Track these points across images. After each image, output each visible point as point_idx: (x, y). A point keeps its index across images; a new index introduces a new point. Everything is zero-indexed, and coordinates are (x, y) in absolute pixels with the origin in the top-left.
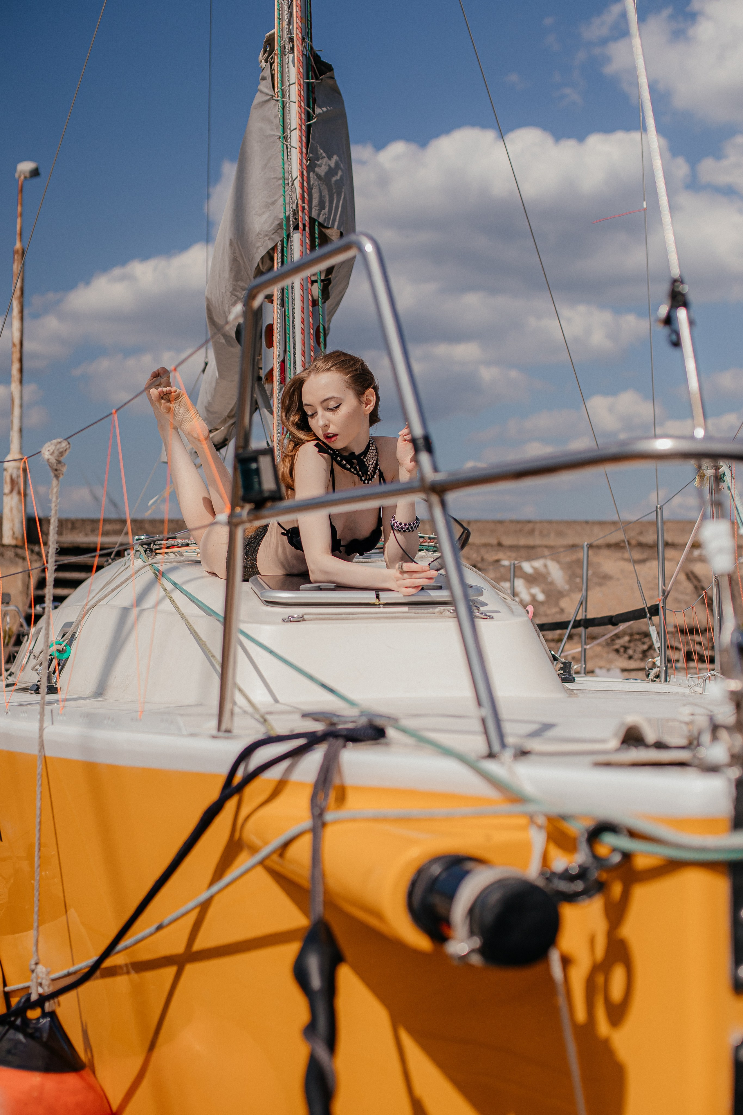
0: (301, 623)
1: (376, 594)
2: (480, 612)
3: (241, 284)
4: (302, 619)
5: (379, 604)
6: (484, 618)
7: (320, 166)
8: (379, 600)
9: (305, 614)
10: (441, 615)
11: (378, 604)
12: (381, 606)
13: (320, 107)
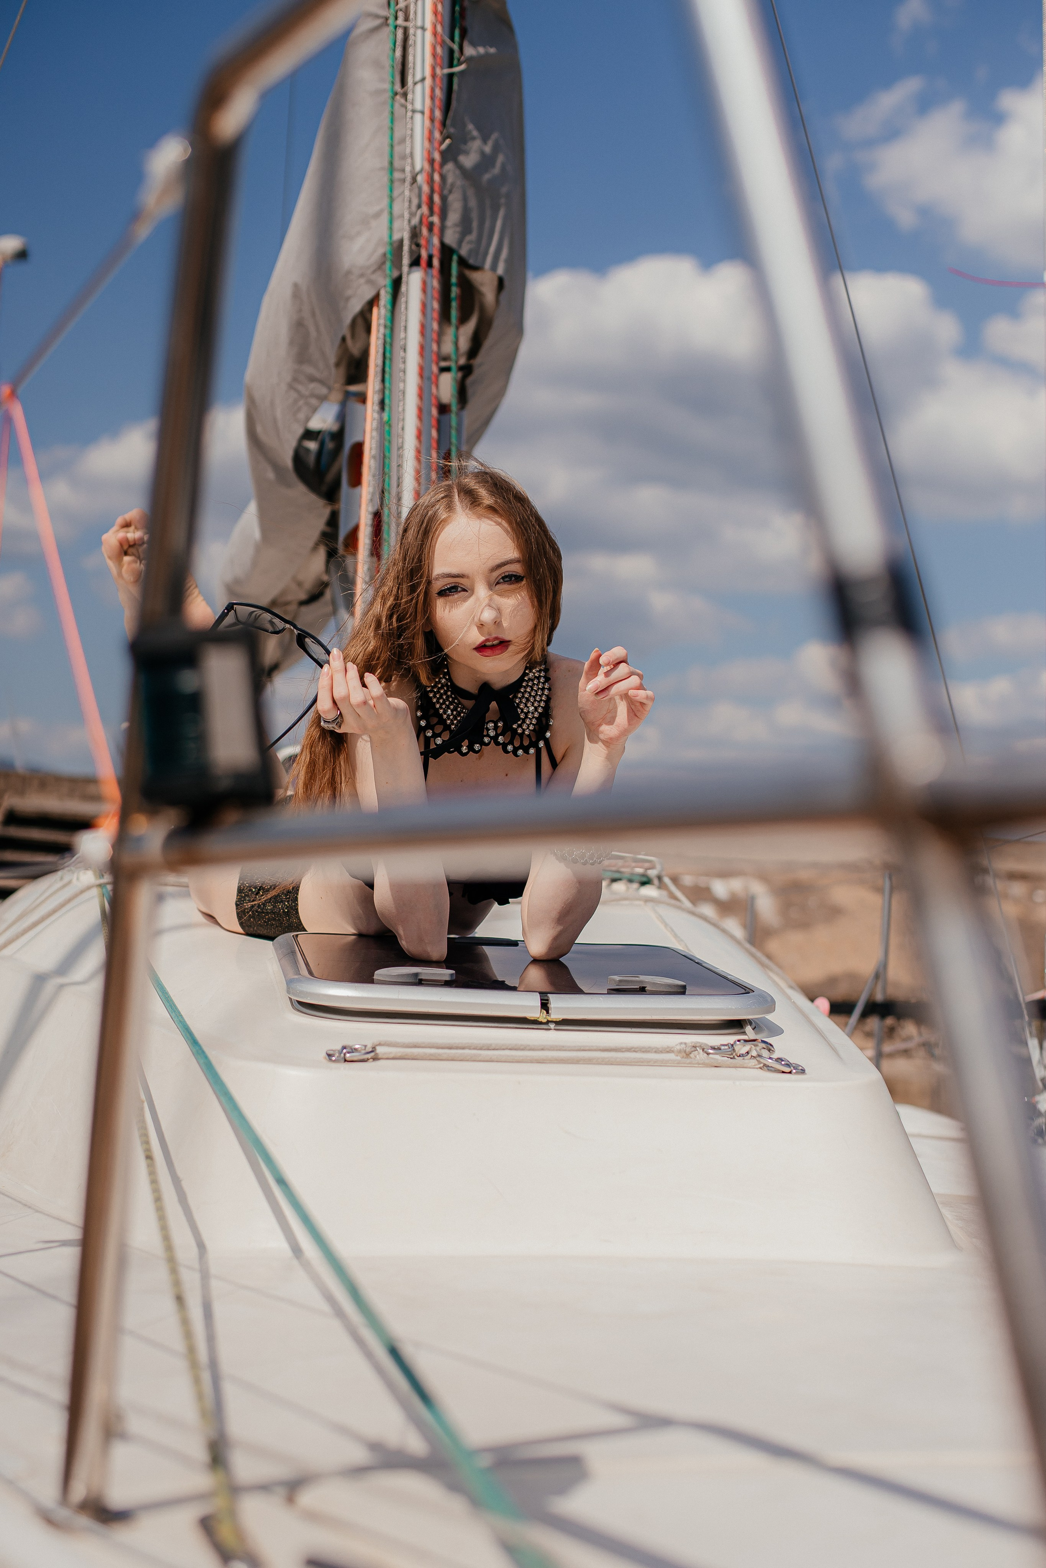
0: (370, 1064)
1: (541, 1000)
2: (775, 1056)
3: (309, 370)
4: (371, 1055)
5: (548, 1022)
6: (783, 1072)
7: (467, 153)
8: (548, 1012)
9: (380, 1044)
10: (688, 1061)
11: (545, 1021)
12: (552, 1026)
13: (474, 45)
